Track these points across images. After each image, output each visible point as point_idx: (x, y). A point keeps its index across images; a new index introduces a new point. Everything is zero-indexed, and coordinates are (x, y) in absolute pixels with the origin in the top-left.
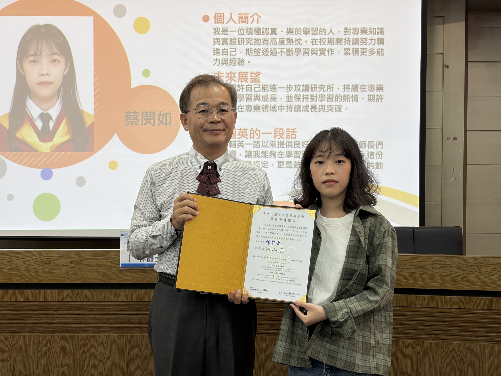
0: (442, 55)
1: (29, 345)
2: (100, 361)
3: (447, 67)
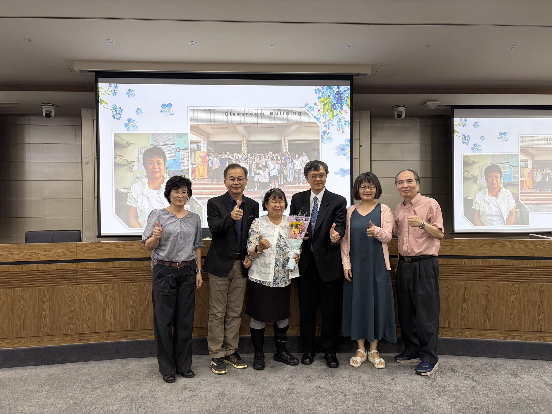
0: (359, 141)
2: (203, 294)
3: (361, 146)
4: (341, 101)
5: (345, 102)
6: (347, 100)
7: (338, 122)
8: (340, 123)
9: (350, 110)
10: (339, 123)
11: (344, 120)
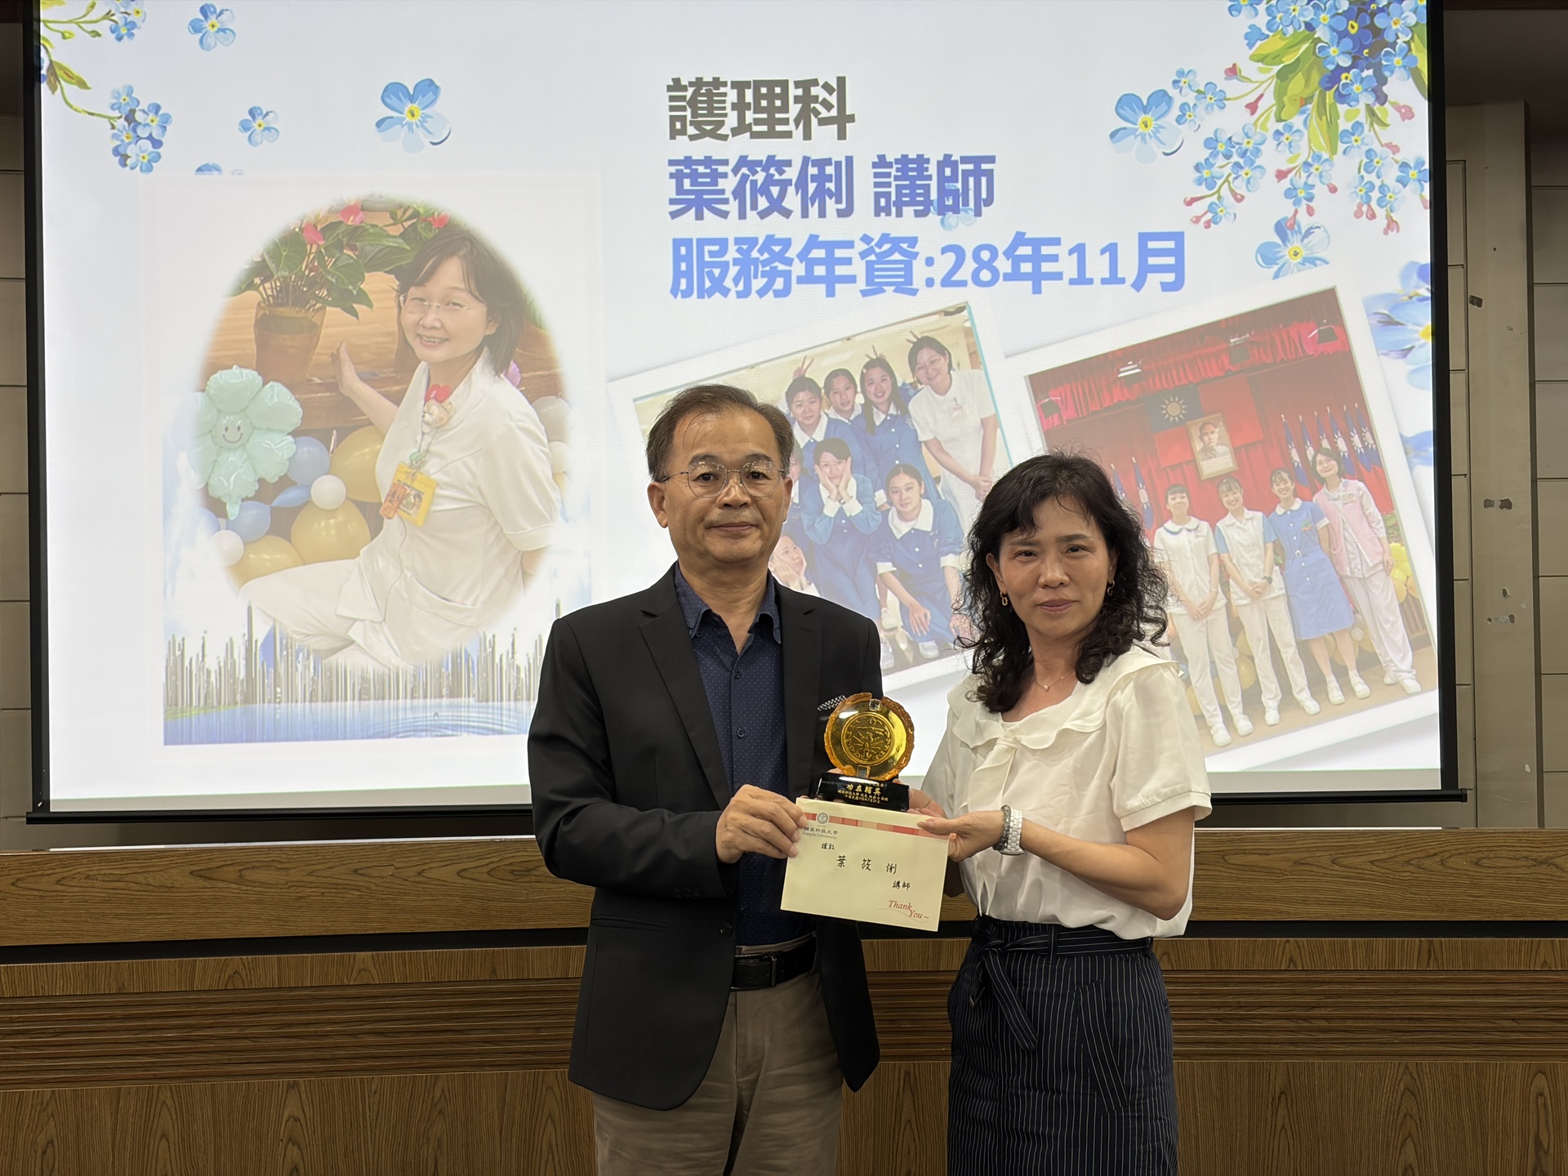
0: (1461, 271)
1: (476, 1101)
3: (1478, 302)
4: (1375, 51)
5: (1397, 61)
6: (1410, 50)
7: (1363, 172)
8: (1372, 177)
9: (1427, 102)
10: (1368, 178)
11: (1395, 157)
